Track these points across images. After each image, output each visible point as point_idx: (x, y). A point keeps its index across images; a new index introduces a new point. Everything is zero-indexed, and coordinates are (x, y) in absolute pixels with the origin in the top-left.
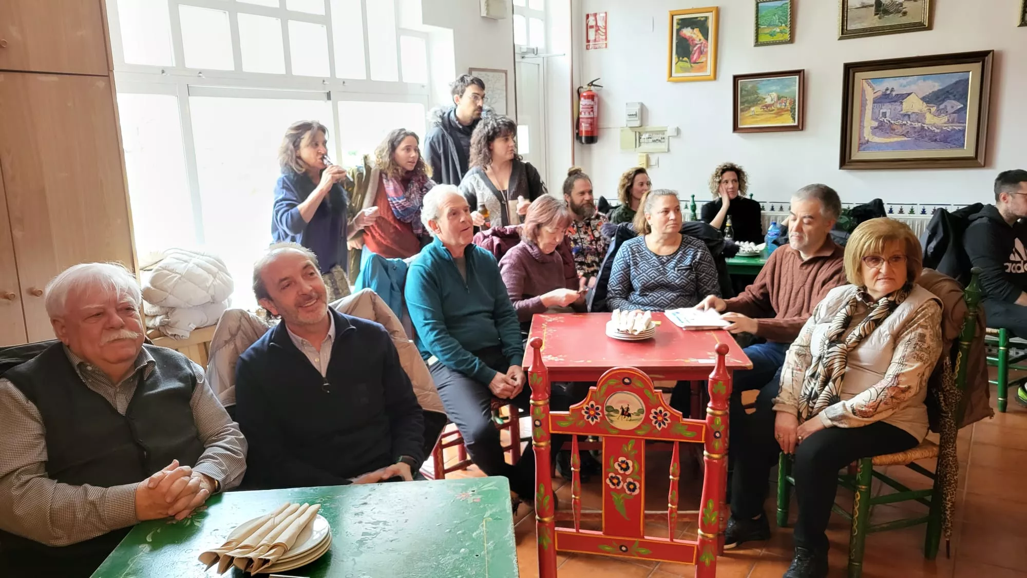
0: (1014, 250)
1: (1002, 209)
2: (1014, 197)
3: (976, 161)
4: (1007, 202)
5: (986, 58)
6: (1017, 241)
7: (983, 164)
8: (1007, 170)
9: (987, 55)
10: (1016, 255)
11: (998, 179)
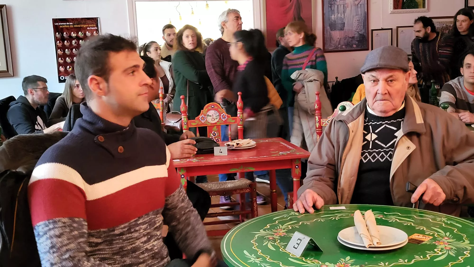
0: (37, 122)
1: (30, 98)
2: (36, 91)
3: (8, 73)
4: (33, 95)
5: (2, 9)
6: (39, 118)
7: (12, 75)
8: (27, 76)
9: (2, 8)
10: (39, 126)
11: (24, 81)
